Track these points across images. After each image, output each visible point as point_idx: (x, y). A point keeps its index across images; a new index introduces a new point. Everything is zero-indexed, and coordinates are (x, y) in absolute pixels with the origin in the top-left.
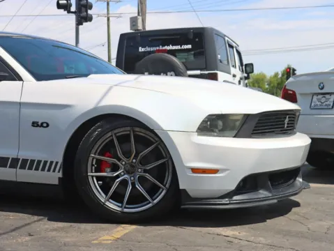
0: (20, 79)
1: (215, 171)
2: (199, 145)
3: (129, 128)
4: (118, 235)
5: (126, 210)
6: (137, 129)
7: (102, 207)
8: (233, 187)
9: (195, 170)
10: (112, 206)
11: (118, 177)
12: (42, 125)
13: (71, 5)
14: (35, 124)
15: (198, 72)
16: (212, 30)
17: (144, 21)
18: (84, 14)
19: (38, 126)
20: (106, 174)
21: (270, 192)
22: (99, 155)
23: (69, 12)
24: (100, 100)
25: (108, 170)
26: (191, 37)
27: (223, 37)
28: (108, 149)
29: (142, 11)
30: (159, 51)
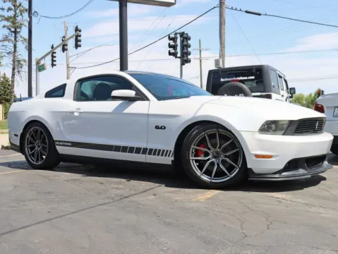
0: (148, 99)
1: (270, 157)
2: (260, 140)
3: (215, 130)
4: (209, 196)
5: (213, 181)
6: (220, 130)
7: (199, 178)
8: (282, 167)
9: (257, 156)
10: (205, 178)
11: (208, 160)
12: (161, 128)
13: (177, 53)
14: (157, 127)
15: (259, 94)
16: (268, 66)
17: (223, 62)
18: (185, 58)
19: (159, 128)
20: (201, 158)
21: (306, 170)
22: (197, 146)
23: (176, 57)
24: (196, 113)
25: (202, 156)
26: (254, 71)
27: (275, 71)
28: (202, 143)
29: (222, 55)
30: (234, 81)
